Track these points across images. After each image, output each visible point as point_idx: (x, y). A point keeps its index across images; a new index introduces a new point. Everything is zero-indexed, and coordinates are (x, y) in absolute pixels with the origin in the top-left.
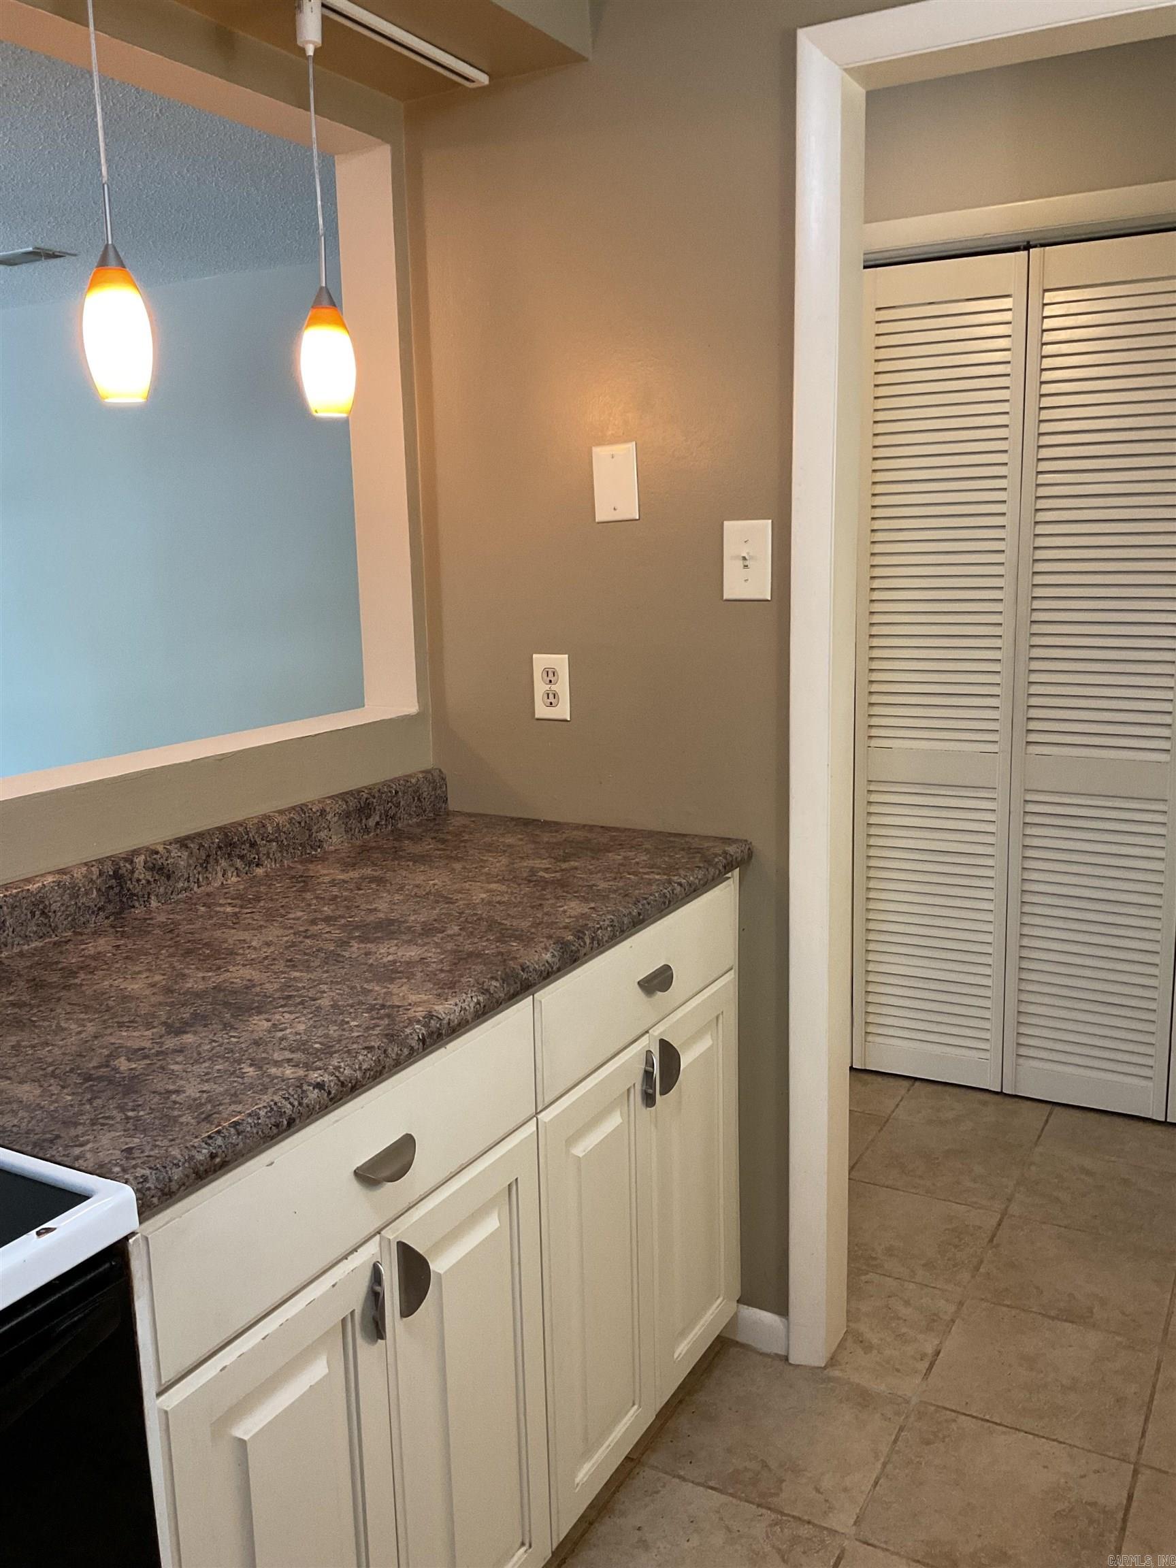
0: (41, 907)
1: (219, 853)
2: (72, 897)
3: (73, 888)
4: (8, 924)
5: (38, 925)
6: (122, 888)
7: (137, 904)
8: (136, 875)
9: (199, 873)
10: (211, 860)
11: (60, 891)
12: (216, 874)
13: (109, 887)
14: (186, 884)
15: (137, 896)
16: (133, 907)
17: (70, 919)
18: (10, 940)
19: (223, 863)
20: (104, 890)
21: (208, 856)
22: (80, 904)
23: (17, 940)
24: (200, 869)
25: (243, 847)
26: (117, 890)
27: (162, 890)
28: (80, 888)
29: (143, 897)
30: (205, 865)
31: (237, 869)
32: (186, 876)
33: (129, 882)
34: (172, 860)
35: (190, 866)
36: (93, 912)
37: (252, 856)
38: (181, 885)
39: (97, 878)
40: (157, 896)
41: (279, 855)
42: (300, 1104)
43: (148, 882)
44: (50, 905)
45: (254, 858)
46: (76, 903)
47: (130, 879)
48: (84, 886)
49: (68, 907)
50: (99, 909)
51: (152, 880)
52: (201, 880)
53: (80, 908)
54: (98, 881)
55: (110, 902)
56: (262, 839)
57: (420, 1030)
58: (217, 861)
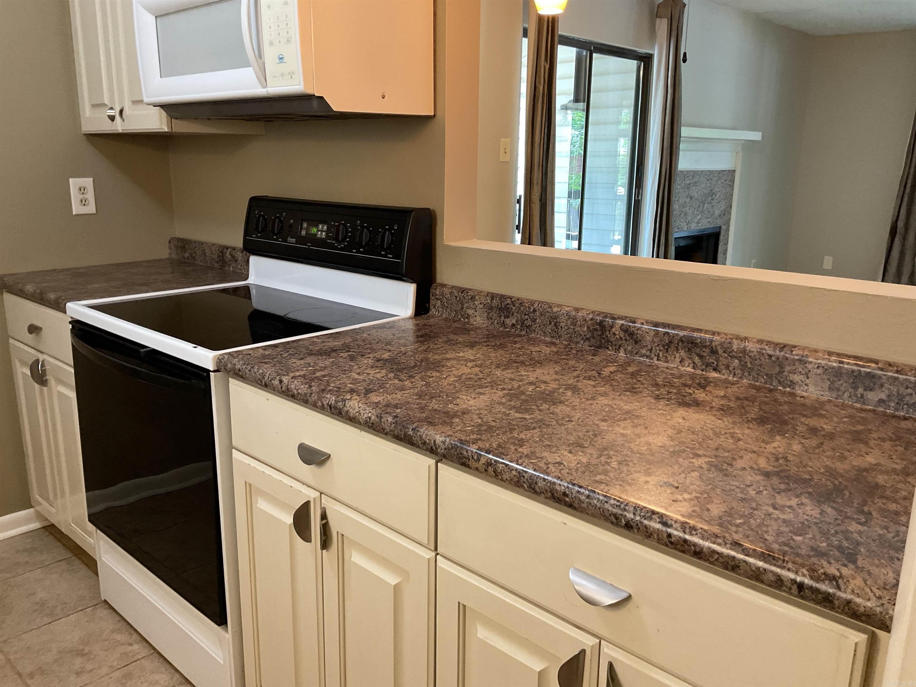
0: (555, 321)
1: (680, 344)
2: (572, 324)
3: (574, 319)
4: (537, 321)
5: (552, 330)
6: (603, 333)
7: (610, 348)
8: (613, 330)
9: (660, 350)
10: (673, 347)
11: (567, 317)
12: (675, 358)
13: (595, 329)
14: (648, 353)
15: (612, 343)
16: (608, 348)
17: (569, 335)
18: (537, 330)
19: (682, 353)
20: (591, 328)
21: (670, 342)
22: (576, 330)
23: (540, 332)
24: (661, 348)
25: (704, 349)
26: (599, 333)
27: (629, 348)
28: (577, 321)
29: (616, 345)
30: (666, 347)
31: (694, 363)
32: (649, 347)
33: (608, 332)
34: (641, 332)
35: (654, 342)
36: (583, 339)
37: (711, 360)
38: (644, 351)
39: (589, 320)
40: (625, 350)
41: (740, 372)
42: (271, 381)
43: (621, 338)
44: (560, 322)
45: (713, 363)
46: (574, 328)
47: (609, 331)
48: (580, 321)
49: (569, 328)
50: (587, 339)
51: (624, 338)
52: (661, 355)
53: (575, 332)
54: (589, 322)
55: (594, 338)
56: (725, 352)
57: (333, 400)
58: (677, 350)
